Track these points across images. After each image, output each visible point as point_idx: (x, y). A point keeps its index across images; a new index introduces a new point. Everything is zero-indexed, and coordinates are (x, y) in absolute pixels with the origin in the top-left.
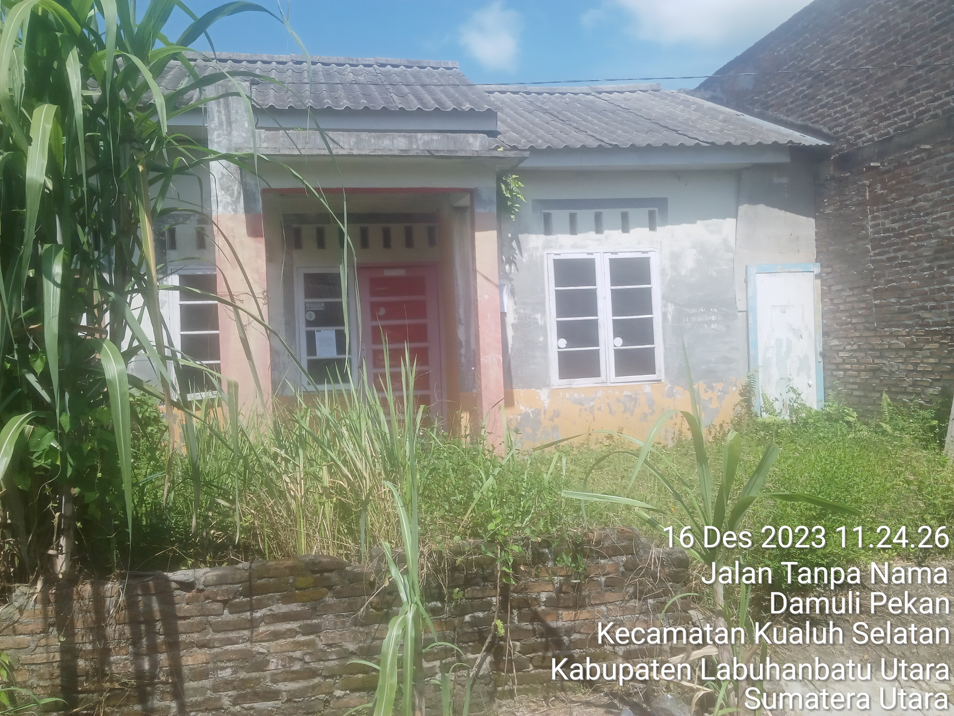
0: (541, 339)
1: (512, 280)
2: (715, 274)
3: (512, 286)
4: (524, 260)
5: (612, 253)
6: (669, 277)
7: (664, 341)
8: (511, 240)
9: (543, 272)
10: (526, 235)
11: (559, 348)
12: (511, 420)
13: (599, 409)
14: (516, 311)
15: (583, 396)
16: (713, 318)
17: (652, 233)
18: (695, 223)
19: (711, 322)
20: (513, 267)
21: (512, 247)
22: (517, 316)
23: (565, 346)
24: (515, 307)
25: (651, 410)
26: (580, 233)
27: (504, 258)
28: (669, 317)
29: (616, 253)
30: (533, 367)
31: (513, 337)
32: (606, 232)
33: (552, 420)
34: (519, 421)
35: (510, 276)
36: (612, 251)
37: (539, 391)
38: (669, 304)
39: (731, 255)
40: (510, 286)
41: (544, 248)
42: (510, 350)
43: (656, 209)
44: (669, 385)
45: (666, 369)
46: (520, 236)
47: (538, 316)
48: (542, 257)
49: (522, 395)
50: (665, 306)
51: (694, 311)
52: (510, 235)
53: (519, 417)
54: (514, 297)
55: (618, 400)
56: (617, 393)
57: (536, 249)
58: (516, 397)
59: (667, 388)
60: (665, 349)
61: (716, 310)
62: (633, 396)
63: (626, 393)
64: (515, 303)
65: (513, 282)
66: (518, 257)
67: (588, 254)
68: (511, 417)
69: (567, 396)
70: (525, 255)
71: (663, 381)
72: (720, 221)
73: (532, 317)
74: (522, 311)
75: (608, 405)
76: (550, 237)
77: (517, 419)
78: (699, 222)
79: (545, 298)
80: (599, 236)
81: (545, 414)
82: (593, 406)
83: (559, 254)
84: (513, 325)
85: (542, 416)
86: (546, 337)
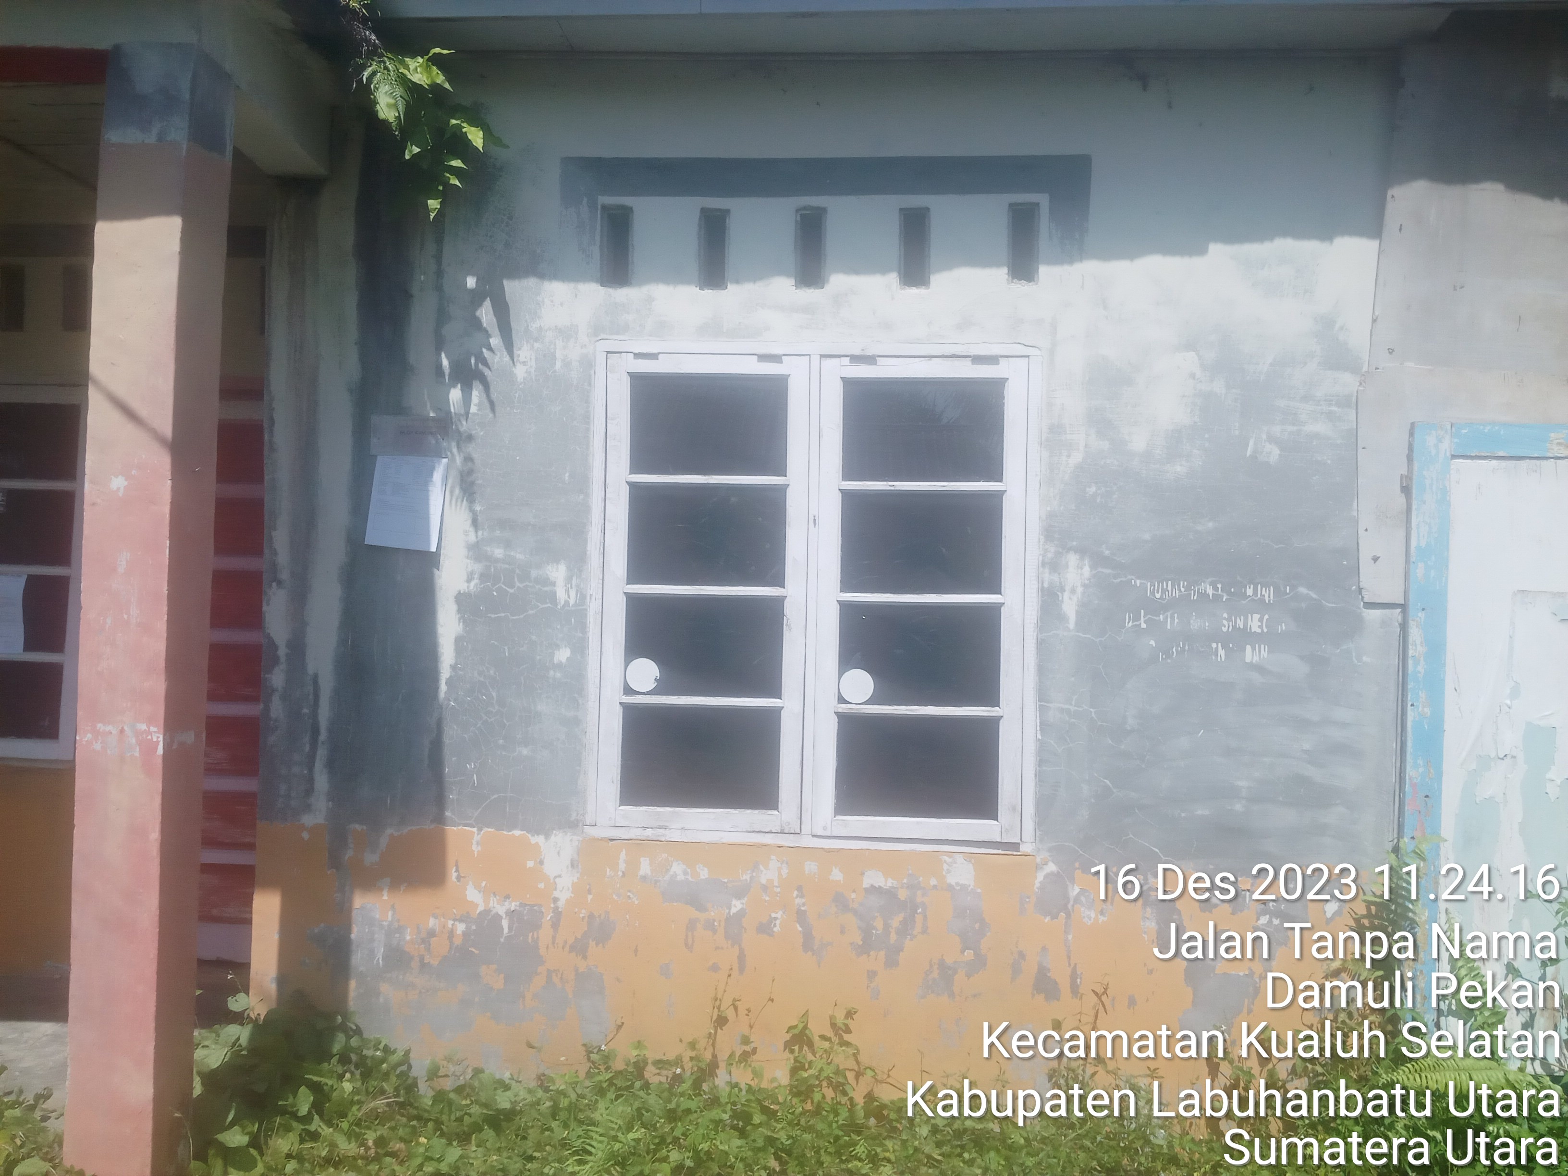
0: (563, 655)
1: (470, 438)
2: (1273, 454)
3: (468, 459)
4: (520, 372)
5: (856, 359)
6: (1077, 458)
7: (1042, 696)
8: (477, 297)
9: (587, 418)
10: (531, 282)
11: (628, 690)
12: (432, 934)
13: (765, 929)
14: (476, 551)
15: (704, 874)
16: (1255, 624)
17: (1022, 288)
18: (1201, 251)
19: (1246, 636)
20: (476, 394)
21: (476, 324)
22: (478, 568)
23: (651, 685)
24: (472, 538)
25: (969, 954)
26: (737, 282)
27: (445, 362)
28: (1070, 607)
29: (870, 360)
30: (525, 752)
31: (458, 640)
32: (838, 281)
33: (579, 948)
34: (458, 941)
35: (464, 426)
36: (857, 352)
37: (539, 839)
38: (1072, 559)
39: (1348, 382)
40: (459, 460)
41: (597, 331)
42: (443, 688)
43: (1043, 200)
44: (1052, 867)
45: (1044, 804)
46: (512, 288)
47: (558, 573)
48: (588, 364)
49: (476, 848)
50: (1054, 565)
51: (1173, 590)
52: (471, 282)
53: (461, 928)
54: (471, 501)
55: (841, 902)
56: (837, 875)
57: (567, 333)
58: (454, 854)
59: (1040, 876)
60: (1044, 726)
61: (1268, 595)
62: (903, 894)
63: (874, 878)
64: (475, 523)
65: (471, 449)
66: (498, 358)
67: (764, 358)
68: (432, 922)
69: (645, 868)
70: (524, 352)
71: (1025, 848)
72: (1309, 247)
73: (534, 573)
74: (498, 552)
75: (801, 916)
76: (622, 294)
77: (452, 933)
78: (1216, 249)
79: (586, 509)
80: (810, 295)
81: (555, 925)
82: (741, 914)
83: (653, 356)
84: (461, 599)
85: (545, 934)
86: (580, 648)
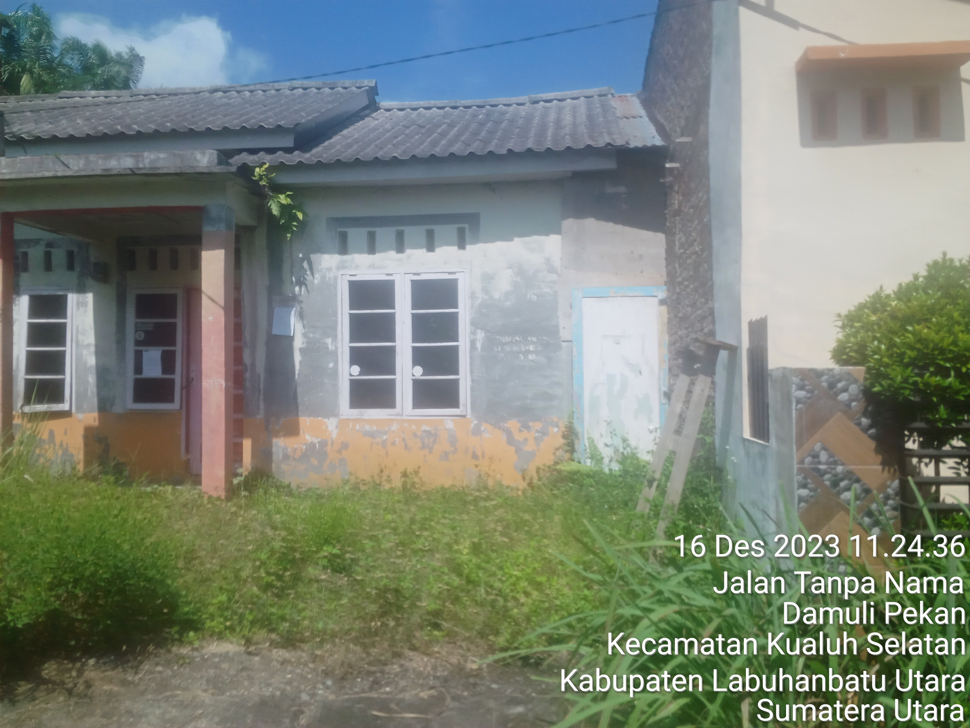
0: (331, 365)
1: (302, 302)
2: (534, 298)
3: (301, 308)
4: (316, 282)
5: (414, 274)
6: (479, 301)
7: (472, 372)
8: (303, 260)
9: (336, 295)
10: (318, 255)
11: (351, 375)
12: (296, 449)
13: (393, 444)
14: (305, 335)
15: (375, 428)
16: (531, 348)
17: (461, 251)
18: (511, 240)
19: (528, 352)
20: (303, 289)
21: (303, 268)
22: (305, 340)
23: (358, 373)
24: (303, 331)
25: (453, 449)
26: (379, 252)
27: (294, 279)
28: (479, 345)
29: (418, 274)
30: (321, 394)
31: (300, 362)
32: (408, 251)
33: (339, 452)
34: (304, 451)
35: (300, 298)
36: (414, 272)
37: (326, 420)
38: (479, 331)
39: (554, 277)
40: (299, 308)
41: (338, 268)
42: (296, 376)
43: (466, 226)
44: (476, 422)
45: (473, 403)
46: (313, 257)
47: (329, 341)
48: (336, 278)
49: (308, 423)
50: (473, 333)
51: (507, 339)
52: (301, 255)
53: (304, 447)
54: (303, 321)
55: (415, 435)
56: (414, 427)
57: (329, 269)
58: (302, 425)
59: (473, 425)
60: (473, 381)
61: (534, 339)
62: (433, 432)
63: (425, 428)
64: (304, 327)
65: (302, 305)
66: (309, 277)
67: (387, 275)
68: (296, 446)
69: (358, 427)
70: (317, 276)
71: (468, 417)
72: (543, 238)
73: (322, 341)
74: (311, 335)
75: (404, 440)
76: (345, 257)
77: (302, 449)
78: (516, 239)
79: (336, 322)
80: (400, 256)
81: (332, 444)
82: (386, 439)
83: (355, 275)
84: (301, 350)
85: (329, 448)
86: (336, 363)
